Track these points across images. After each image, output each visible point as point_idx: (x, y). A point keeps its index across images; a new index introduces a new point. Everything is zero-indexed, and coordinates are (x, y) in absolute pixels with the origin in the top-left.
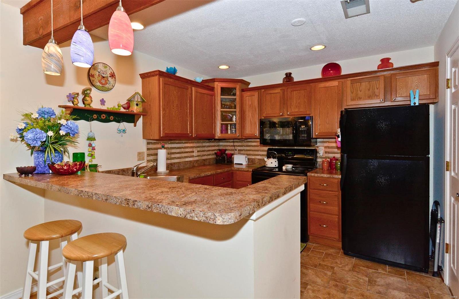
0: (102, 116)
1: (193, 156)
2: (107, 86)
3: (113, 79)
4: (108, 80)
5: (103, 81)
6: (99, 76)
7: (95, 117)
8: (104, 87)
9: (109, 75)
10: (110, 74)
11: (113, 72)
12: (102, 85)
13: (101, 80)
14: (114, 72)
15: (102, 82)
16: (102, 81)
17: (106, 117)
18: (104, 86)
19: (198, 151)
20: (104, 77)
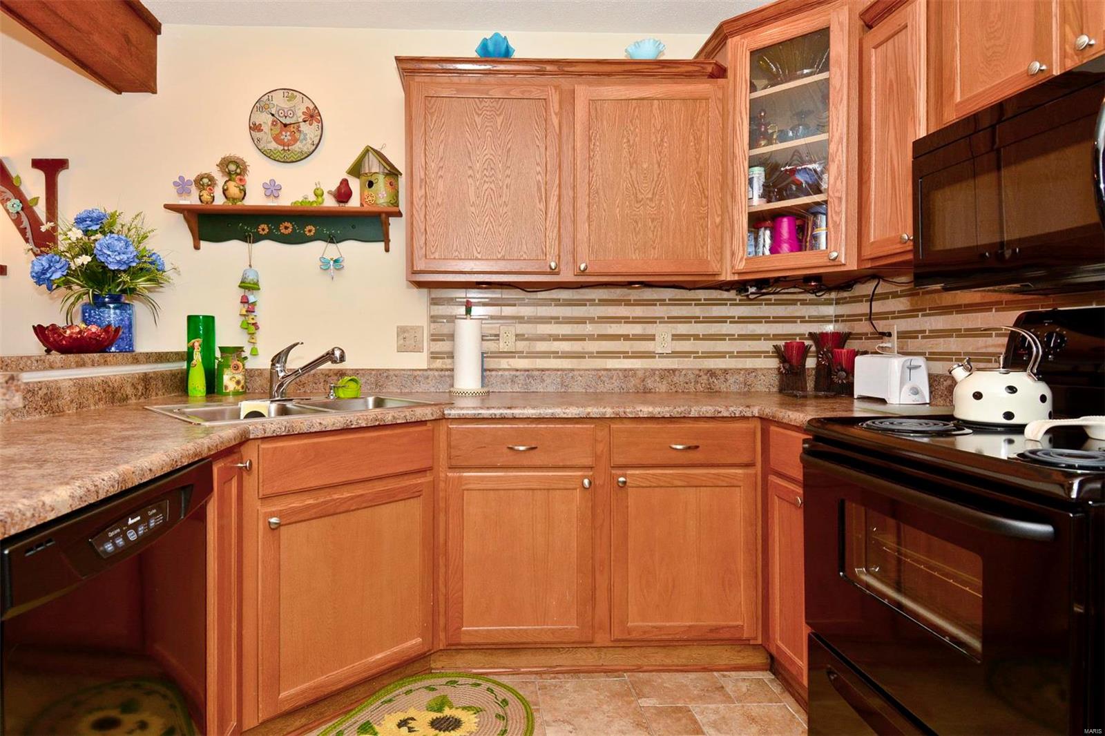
0: (282, 227)
1: (650, 355)
2: (297, 147)
3: (315, 124)
4: (299, 131)
5: (286, 136)
6: (275, 125)
7: (263, 230)
8: (289, 150)
9: (304, 117)
10: (304, 113)
11: (312, 107)
12: (282, 148)
13: (281, 132)
14: (315, 107)
15: (284, 139)
16: (282, 137)
17: (294, 229)
18: (290, 148)
19: (676, 337)
20: (285, 125)
